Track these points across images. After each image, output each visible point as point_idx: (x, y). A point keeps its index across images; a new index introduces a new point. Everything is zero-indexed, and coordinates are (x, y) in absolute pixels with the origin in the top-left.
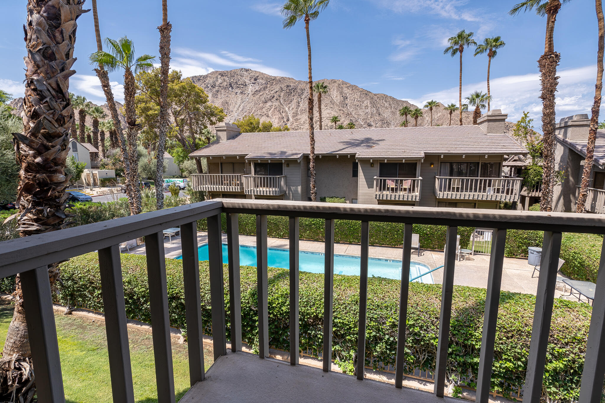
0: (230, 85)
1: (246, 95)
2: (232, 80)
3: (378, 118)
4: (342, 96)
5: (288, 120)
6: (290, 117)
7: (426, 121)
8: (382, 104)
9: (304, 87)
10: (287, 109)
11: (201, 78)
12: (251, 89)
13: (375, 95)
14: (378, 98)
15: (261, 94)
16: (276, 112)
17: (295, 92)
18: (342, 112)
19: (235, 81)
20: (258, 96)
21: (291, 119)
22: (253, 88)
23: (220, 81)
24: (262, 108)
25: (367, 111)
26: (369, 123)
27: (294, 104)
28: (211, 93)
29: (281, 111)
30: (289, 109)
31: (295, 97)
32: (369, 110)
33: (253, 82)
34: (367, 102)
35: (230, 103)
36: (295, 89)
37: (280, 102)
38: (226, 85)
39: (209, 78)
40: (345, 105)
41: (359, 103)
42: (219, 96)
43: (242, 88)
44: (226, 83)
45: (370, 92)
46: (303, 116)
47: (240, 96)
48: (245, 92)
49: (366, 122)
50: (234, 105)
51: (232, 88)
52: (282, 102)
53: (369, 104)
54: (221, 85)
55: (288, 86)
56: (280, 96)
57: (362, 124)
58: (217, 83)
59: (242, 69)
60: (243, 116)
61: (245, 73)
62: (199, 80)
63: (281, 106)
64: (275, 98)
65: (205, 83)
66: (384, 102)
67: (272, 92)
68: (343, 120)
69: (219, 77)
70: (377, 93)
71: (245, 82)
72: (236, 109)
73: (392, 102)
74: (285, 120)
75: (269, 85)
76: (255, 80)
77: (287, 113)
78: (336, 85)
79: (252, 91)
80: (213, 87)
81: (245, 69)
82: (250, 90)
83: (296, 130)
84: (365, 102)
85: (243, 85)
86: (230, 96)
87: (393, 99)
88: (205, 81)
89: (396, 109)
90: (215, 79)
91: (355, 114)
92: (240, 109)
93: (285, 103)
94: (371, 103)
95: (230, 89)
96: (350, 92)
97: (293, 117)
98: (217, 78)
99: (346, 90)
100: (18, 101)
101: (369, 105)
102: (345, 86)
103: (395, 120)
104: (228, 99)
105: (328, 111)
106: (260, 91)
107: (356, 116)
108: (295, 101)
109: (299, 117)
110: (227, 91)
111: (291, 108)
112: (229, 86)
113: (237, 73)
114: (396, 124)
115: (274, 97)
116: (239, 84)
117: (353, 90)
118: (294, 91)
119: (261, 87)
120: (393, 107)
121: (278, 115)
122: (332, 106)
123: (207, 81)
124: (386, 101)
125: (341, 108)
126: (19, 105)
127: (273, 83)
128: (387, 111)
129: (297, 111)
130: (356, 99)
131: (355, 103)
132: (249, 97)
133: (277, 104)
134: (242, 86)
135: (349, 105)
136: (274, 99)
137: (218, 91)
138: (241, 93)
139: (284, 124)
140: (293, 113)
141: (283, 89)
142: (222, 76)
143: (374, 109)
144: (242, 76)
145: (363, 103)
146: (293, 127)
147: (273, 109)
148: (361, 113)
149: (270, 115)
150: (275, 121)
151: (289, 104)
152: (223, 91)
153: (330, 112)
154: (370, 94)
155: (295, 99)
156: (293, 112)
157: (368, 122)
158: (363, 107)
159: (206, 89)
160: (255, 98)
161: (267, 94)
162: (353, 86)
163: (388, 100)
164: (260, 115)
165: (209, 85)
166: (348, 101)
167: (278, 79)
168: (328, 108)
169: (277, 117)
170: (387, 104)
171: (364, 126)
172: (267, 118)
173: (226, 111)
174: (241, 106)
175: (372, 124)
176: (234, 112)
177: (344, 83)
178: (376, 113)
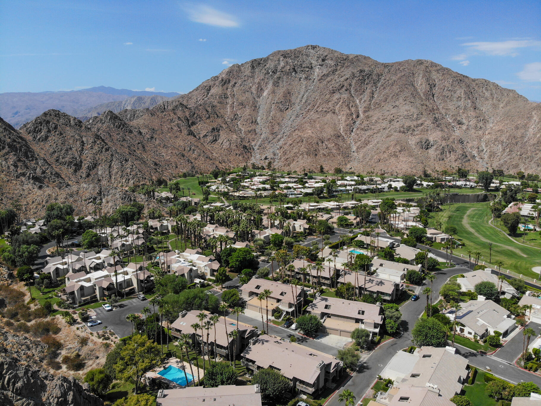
0: (294, 69)
1: (311, 81)
2: (296, 62)
3: (472, 113)
4: (429, 84)
5: (358, 116)
6: (360, 112)
7: (533, 121)
8: (481, 94)
9: (381, 71)
10: (358, 101)
11: (262, 62)
12: (317, 72)
13: (474, 80)
14: (477, 84)
15: (329, 79)
16: (344, 107)
17: (370, 79)
18: (425, 107)
19: (299, 64)
20: (325, 82)
21: (361, 115)
22: (320, 72)
23: (282, 64)
24: (328, 101)
25: (459, 103)
26: (459, 121)
27: (366, 96)
28: (272, 81)
29: (350, 106)
30: (360, 102)
31: (369, 86)
32: (462, 103)
33: (321, 64)
34: (460, 92)
35: (292, 93)
36: (370, 75)
37: (350, 92)
38: (289, 70)
39: (270, 61)
40: (431, 96)
41: (449, 94)
42: (281, 84)
43: (308, 71)
44: (288, 67)
45: (467, 77)
46: (375, 112)
47: (304, 82)
48: (310, 77)
49: (455, 120)
50: (296, 95)
51: (296, 72)
52: (352, 92)
53: (462, 94)
54: (283, 70)
55: (361, 71)
56: (350, 85)
57: (451, 121)
58: (279, 68)
59: (308, 46)
60: (306, 110)
61: (312, 51)
62: (259, 64)
63: (352, 99)
64: (345, 88)
65: (266, 67)
66: (484, 91)
67: (342, 79)
68: (424, 119)
69: (282, 59)
70: (476, 78)
71: (311, 64)
72: (298, 101)
73: (494, 91)
74: (354, 117)
75: (339, 67)
76: (323, 60)
77: (356, 106)
78: (423, 67)
79: (318, 76)
80: (274, 72)
81: (311, 46)
82: (316, 74)
83: (366, 130)
84: (458, 92)
85: (309, 68)
86: (293, 83)
87: (497, 86)
88: (265, 65)
89: (499, 101)
90: (277, 62)
91: (443, 108)
92: (304, 101)
93: (357, 94)
94: (465, 93)
95: (293, 74)
96: (440, 78)
97: (365, 112)
98: (279, 60)
99: (435, 76)
100: (108, 114)
101: (463, 96)
102: (434, 68)
103: (495, 116)
104: (290, 88)
105: (407, 107)
106: (327, 75)
107: (443, 112)
108: (368, 91)
109: (370, 113)
110: (290, 78)
111: (363, 101)
112: (291, 71)
113: (302, 53)
114: (495, 122)
115: (343, 86)
116: (303, 66)
117: (443, 74)
118: (368, 78)
119: (330, 70)
120: (495, 97)
121: (346, 111)
122: (412, 100)
123: (268, 66)
124: (487, 90)
125: (424, 102)
126: (108, 119)
127: (344, 64)
128: (487, 102)
129: (370, 104)
130: (446, 88)
131: (444, 94)
132: (314, 83)
133: (345, 96)
134: (307, 69)
135: (437, 95)
136: (343, 89)
137: (279, 78)
138: (306, 78)
139: (352, 122)
140: (365, 107)
141: (356, 75)
142: (285, 57)
143: (469, 101)
144: (307, 56)
145: (455, 93)
146: (363, 127)
147: (340, 103)
148: (450, 107)
149: (337, 111)
150: (343, 118)
151: (361, 94)
152: (285, 77)
153: (409, 108)
154: (466, 80)
155: (368, 88)
156: (365, 105)
157: (459, 118)
158: (455, 99)
159: (267, 76)
160: (321, 85)
161: (337, 80)
162: (444, 69)
163: (489, 88)
164: (326, 111)
165: (270, 71)
166: (436, 90)
167: (350, 57)
168: (408, 103)
169: (345, 113)
170: (487, 94)
171: (453, 124)
172: (333, 115)
173: (287, 105)
174: (305, 96)
175: (464, 121)
176: (297, 104)
177: (433, 65)
178: (471, 107)
